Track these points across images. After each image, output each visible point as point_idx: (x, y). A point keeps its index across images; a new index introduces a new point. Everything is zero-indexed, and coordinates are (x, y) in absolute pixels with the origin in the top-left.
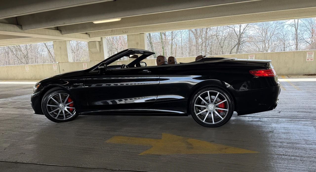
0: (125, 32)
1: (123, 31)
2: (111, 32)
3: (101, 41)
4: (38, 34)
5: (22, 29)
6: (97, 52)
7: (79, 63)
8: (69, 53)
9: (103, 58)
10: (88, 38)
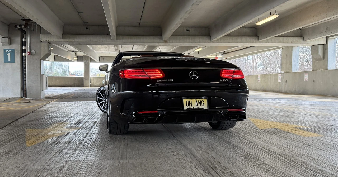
3: (326, 43)
6: (320, 59)
7: (301, 74)
8: (295, 62)
9: (327, 66)
10: (302, 41)
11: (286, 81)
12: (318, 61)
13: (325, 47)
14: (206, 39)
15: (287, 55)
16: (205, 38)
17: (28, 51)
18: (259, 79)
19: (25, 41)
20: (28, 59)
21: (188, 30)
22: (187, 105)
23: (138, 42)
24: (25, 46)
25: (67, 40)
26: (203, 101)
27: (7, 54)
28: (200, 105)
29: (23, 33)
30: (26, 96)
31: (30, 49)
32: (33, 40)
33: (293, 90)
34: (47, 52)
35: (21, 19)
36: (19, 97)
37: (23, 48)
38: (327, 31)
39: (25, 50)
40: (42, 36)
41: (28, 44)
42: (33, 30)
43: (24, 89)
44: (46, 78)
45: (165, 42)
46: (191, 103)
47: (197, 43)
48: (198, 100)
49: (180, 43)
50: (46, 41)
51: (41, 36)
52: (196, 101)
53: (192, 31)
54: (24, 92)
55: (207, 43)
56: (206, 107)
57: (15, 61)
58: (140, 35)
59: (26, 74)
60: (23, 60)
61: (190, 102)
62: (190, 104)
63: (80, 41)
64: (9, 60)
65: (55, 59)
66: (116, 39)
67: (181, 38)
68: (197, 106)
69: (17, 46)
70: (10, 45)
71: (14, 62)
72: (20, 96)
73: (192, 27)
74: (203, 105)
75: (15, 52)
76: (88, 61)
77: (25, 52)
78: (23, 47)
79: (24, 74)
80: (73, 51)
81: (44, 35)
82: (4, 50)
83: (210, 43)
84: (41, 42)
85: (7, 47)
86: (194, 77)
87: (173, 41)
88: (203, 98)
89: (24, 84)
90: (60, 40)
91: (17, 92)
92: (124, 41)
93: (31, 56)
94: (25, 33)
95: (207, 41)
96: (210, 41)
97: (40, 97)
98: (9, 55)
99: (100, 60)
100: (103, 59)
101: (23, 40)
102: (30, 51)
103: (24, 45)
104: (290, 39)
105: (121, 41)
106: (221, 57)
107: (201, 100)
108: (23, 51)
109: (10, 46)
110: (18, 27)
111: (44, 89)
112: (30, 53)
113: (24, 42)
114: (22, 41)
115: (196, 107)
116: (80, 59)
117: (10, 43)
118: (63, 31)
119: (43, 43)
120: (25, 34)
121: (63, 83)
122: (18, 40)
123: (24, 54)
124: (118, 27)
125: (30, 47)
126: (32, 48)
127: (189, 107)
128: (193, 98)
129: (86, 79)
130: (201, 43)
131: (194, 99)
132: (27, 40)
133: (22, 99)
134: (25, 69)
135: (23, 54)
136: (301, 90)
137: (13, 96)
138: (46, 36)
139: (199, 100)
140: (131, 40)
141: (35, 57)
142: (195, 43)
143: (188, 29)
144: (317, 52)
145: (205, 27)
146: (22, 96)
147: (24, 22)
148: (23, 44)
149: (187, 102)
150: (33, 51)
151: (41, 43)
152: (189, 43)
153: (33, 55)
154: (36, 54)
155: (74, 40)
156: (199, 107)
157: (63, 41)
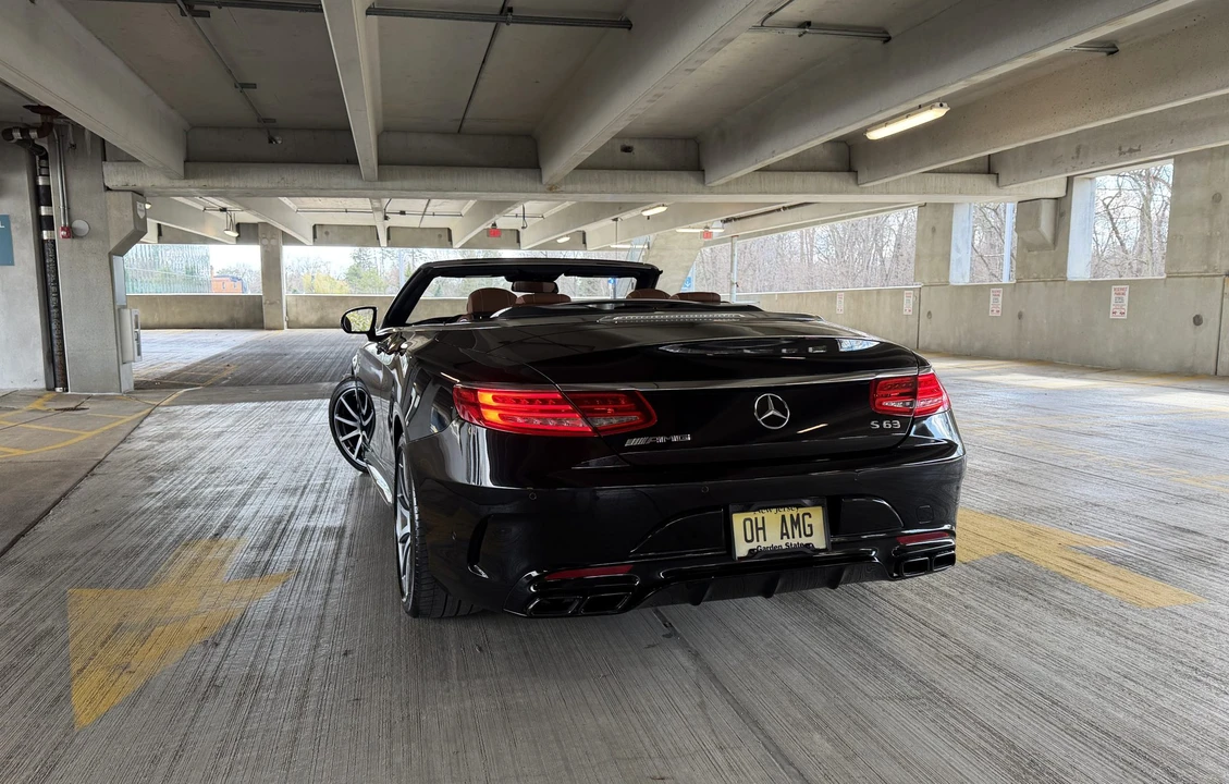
0: (1131, 151)
1: (1120, 149)
2: (1075, 155)
3: (1063, 194)
4: (760, 193)
5: (703, 181)
6: (1042, 247)
7: (979, 291)
8: (958, 250)
9: (1064, 269)
10: (992, 187)
11: (929, 313)
12: (1035, 253)
13: (1061, 207)
14: (688, 180)
15: (934, 230)
16: (685, 175)
17: (59, 221)
18: (840, 305)
19: (47, 187)
20: (65, 251)
21: (627, 149)
22: (749, 538)
23: (456, 190)
24: (49, 204)
25: (203, 182)
26: (807, 517)
28: (796, 532)
29: (38, 160)
30: (65, 386)
31: (69, 217)
32: (79, 183)
33: (952, 342)
34: (130, 228)
35: (26, 107)
36: (41, 390)
37: (43, 213)
38: (1078, 157)
39: (50, 219)
40: (108, 168)
41: (57, 198)
42: (74, 146)
43: (57, 359)
44: (134, 318)
45: (552, 189)
46: (763, 528)
47: (658, 193)
48: (787, 513)
49: (602, 192)
50: (127, 188)
51: (105, 169)
52: (783, 517)
53: (641, 151)
54: (57, 370)
55: (692, 193)
56: (819, 540)
57: (15, 260)
58: (462, 165)
59: (58, 306)
60: (45, 253)
61: (760, 525)
62: (761, 532)
63: (249, 185)
65: (160, 234)
66: (381, 177)
67: (607, 174)
68: (785, 537)
69: (16, 205)
71: (13, 264)
72: (42, 385)
73: (642, 138)
74: (808, 532)
75: (12, 228)
76: (273, 242)
77: (51, 227)
78: (42, 208)
79: (52, 306)
80: (224, 210)
81: (116, 164)
83: (702, 193)
84: (108, 189)
86: (773, 420)
87: (579, 187)
88: (806, 502)
89: (55, 342)
90: (177, 183)
91: (30, 371)
92: (407, 184)
93: (75, 241)
94: (45, 157)
95: (692, 185)
96: (700, 187)
97: (117, 386)
99: (315, 237)
100: (327, 233)
101: (41, 182)
102: (70, 224)
103: (43, 200)
104: (957, 180)
105: (398, 184)
106: (722, 231)
107: (801, 511)
108: (43, 223)
110: (17, 135)
111: (129, 356)
112: (71, 232)
113: (42, 191)
114: (36, 187)
115: (783, 543)
116: (246, 233)
118: (188, 152)
119: (116, 193)
120: (44, 163)
121: (192, 317)
122: (21, 180)
123: (46, 235)
124: (384, 133)
125: (68, 208)
126: (73, 213)
127: (754, 545)
128: (769, 508)
129: (271, 304)
130: (671, 193)
131: (774, 510)
132: (56, 182)
133: (52, 394)
134: (53, 289)
135: (44, 232)
136: (978, 345)
137: (19, 386)
138: (123, 167)
139: (794, 512)
140: (433, 183)
141: (86, 244)
142: (652, 192)
143: (628, 143)
144: (1037, 226)
145: (686, 139)
146: (53, 386)
147: (37, 118)
148: (41, 196)
149: (748, 523)
150: (79, 224)
151: (108, 193)
152: (632, 192)
153: (82, 237)
154: (90, 234)
155: (227, 184)
156: (793, 541)
157: (190, 187)
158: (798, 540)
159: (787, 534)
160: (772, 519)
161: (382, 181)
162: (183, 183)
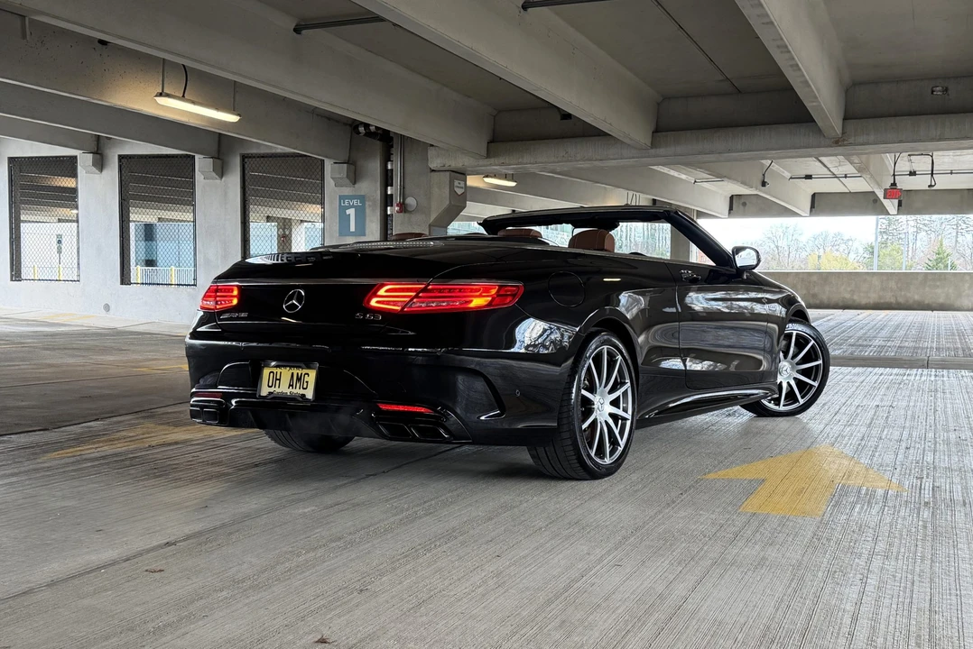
17: (397, 199)
19: (392, 170)
20: (398, 221)
22: (270, 385)
23: (729, 151)
24: (392, 185)
25: (501, 160)
26: (306, 376)
27: (348, 212)
28: (298, 385)
29: (389, 146)
31: (404, 196)
32: (412, 165)
34: (446, 203)
37: (389, 193)
39: (392, 197)
40: (432, 152)
41: (397, 180)
45: (838, 142)
46: (280, 380)
48: (296, 371)
49: (901, 142)
50: (445, 168)
51: (429, 152)
52: (292, 374)
57: (367, 232)
58: (737, 126)
60: (388, 226)
61: (278, 377)
62: (278, 382)
63: (538, 161)
64: (353, 228)
66: (653, 145)
67: (907, 121)
68: (291, 388)
69: (370, 187)
70: (355, 183)
74: (305, 387)
75: (367, 206)
77: (392, 204)
78: (388, 188)
82: (342, 198)
84: (433, 171)
85: (347, 191)
86: (292, 307)
87: (872, 138)
88: (308, 365)
90: (481, 162)
92: (679, 149)
93: (407, 215)
94: (392, 146)
98: (351, 212)
101: (389, 167)
102: (404, 199)
103: (390, 182)
105: (671, 150)
107: (305, 371)
108: (387, 200)
109: (356, 186)
110: (362, 129)
112: (403, 208)
113: (390, 174)
114: (385, 171)
115: (288, 391)
117: (355, 177)
118: (494, 130)
119: (438, 173)
120: (392, 149)
122: (374, 166)
123: (388, 210)
125: (403, 187)
126: (407, 192)
127: (272, 390)
128: (286, 366)
131: (288, 368)
132: (397, 166)
139: (300, 371)
141: (417, 218)
148: (387, 179)
149: (272, 374)
150: (411, 201)
151: (432, 173)
152: (940, 140)
153: (410, 212)
154: (418, 210)
155: (520, 160)
156: (295, 391)
157: (491, 165)
158: (298, 391)
159: (292, 386)
160: (286, 374)
161: (656, 148)
162: (486, 162)
